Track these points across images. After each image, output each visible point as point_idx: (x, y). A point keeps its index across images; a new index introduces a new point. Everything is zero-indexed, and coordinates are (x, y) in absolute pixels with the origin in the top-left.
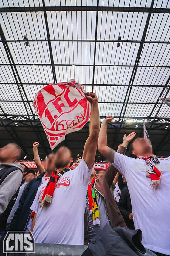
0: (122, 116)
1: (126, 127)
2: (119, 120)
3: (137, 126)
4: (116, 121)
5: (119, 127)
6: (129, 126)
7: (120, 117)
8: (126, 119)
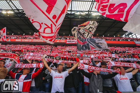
0: (90, 10)
1: (92, 18)
2: (88, 13)
3: (98, 17)
4: (86, 14)
5: (88, 17)
6: (93, 17)
7: (89, 11)
8: (92, 12)
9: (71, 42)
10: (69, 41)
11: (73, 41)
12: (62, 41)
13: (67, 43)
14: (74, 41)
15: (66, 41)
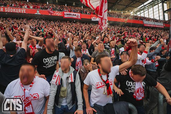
9: (71, 16)
10: (68, 15)
11: (73, 15)
12: (57, 14)
13: (66, 16)
14: (75, 15)
15: (64, 14)
